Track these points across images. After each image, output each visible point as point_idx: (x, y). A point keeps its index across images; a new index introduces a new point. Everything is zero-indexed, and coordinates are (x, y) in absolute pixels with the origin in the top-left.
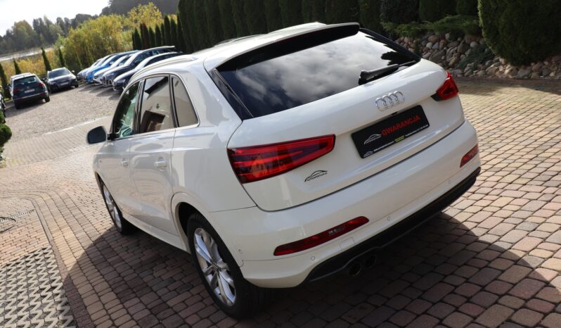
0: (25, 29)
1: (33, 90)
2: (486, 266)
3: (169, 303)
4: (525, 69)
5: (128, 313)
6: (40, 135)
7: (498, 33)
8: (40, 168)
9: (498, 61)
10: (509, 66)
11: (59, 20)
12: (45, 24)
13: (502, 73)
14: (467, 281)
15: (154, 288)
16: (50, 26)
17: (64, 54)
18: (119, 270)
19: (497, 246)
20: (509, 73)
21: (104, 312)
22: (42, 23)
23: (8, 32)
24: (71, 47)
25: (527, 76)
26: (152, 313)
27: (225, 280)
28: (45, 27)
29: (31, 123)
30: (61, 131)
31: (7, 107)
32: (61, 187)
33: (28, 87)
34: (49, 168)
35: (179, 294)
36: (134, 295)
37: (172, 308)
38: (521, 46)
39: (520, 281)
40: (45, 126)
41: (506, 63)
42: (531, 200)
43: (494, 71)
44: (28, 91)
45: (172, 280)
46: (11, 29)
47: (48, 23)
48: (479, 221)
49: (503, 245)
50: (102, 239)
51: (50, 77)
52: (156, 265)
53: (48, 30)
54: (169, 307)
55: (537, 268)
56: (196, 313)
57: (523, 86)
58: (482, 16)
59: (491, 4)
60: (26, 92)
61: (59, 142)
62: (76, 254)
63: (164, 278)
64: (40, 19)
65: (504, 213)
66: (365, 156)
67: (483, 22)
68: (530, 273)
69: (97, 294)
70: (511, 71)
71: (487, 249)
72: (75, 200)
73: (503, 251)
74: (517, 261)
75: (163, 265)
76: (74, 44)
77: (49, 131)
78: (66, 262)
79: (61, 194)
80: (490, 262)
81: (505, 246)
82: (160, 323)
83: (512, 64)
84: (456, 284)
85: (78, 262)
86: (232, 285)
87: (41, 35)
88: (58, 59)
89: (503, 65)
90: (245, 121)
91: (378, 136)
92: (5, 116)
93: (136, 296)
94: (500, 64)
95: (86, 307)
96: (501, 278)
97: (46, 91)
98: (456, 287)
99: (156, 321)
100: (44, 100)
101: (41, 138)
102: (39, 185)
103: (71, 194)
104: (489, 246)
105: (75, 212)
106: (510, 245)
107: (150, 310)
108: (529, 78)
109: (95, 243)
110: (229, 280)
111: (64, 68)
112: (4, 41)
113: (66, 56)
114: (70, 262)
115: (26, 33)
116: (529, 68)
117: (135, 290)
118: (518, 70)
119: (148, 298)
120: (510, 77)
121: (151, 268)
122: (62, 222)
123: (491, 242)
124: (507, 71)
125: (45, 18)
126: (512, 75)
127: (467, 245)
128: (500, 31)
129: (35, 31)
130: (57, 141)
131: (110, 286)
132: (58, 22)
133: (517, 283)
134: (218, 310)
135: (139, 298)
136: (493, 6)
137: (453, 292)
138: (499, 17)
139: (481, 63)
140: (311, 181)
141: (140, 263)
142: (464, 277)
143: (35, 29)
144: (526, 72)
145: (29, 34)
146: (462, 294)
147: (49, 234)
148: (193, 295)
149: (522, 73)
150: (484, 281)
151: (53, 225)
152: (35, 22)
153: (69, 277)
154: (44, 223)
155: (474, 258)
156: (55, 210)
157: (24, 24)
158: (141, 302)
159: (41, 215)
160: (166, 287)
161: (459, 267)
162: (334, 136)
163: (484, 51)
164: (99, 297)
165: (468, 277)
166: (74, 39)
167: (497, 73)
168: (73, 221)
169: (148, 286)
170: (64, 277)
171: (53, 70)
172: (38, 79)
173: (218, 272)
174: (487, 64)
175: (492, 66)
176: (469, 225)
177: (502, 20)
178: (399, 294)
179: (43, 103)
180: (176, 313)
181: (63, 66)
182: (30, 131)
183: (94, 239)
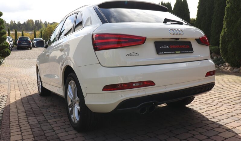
0: (31, 23)
1: (26, 43)
2: (212, 130)
3: (49, 121)
4: (237, 69)
5: (28, 121)
6: (23, 60)
7: (227, 52)
8: (17, 70)
9: (225, 65)
10: (230, 67)
11: (46, 22)
12: (40, 23)
13: (226, 69)
14: (201, 134)
15: (45, 115)
16: (42, 24)
17: (43, 34)
18: (32, 106)
19: (218, 123)
20: (229, 70)
21: (17, 119)
22: (38, 22)
23: (24, 23)
24: (47, 31)
25: (238, 71)
26: (39, 123)
27: (77, 108)
28: (39, 24)
29: (21, 55)
30: (32, 60)
31: (13, 48)
32: (23, 77)
33: (24, 42)
34: (21, 70)
35: (55, 118)
36: (34, 116)
37: (49, 123)
38: (236, 58)
39: (230, 138)
40: (26, 57)
41: (229, 66)
42: (236, 110)
43: (223, 68)
44: (24, 43)
45: (55, 113)
46: (26, 22)
47: (41, 22)
48: (209, 113)
49: (221, 123)
50: (31, 96)
51: (35, 41)
52: (50, 107)
53: (40, 25)
54: (48, 122)
55: (239, 134)
56: (60, 126)
57: (235, 75)
58: (221, 43)
59: (226, 38)
60: (23, 43)
61: (30, 63)
62: (16, 99)
63: (51, 112)
64: (38, 21)
65: (222, 112)
66: (159, 53)
67: (221, 46)
68: (235, 135)
69: (18, 112)
70: (231, 69)
71: (212, 123)
72: (26, 82)
73: (221, 125)
74: (228, 130)
75: (53, 108)
76: (48, 30)
77: (27, 59)
78: (10, 101)
79: (21, 79)
80: (213, 128)
81: (223, 124)
82: (40, 127)
83: (232, 66)
84: (195, 134)
85: (16, 101)
86: (79, 110)
87: (37, 27)
88: (40, 35)
89: (227, 67)
90: (104, 24)
91: (168, 47)
92: (11, 51)
93: (35, 116)
94: (226, 66)
95: (10, 116)
96: (218, 135)
97: (31, 45)
98: (194, 135)
99: (39, 126)
100: (29, 49)
101: (22, 61)
102: (14, 75)
103: (26, 80)
104: (214, 123)
105: (25, 86)
106: (225, 124)
107: (39, 122)
108: (239, 72)
109: (27, 97)
110: (79, 107)
111: (42, 38)
112: (22, 26)
113: (44, 34)
114: (12, 100)
115: (31, 25)
116: (239, 68)
117: (35, 114)
118: (234, 69)
119: (40, 118)
120: (230, 71)
121: (47, 108)
122: (17, 87)
123: (215, 121)
124: (228, 69)
125: (40, 20)
126: (231, 71)
127: (202, 121)
128: (228, 50)
129: (35, 25)
130: (28, 63)
131: (25, 111)
132: (45, 23)
133: (228, 138)
134: (71, 127)
135: (36, 117)
136: (226, 39)
137: (192, 137)
138: (229, 44)
139: (217, 65)
140: (130, 56)
141: (43, 106)
142: (199, 132)
143: (35, 24)
144: (238, 70)
145: (32, 25)
146: (197, 138)
147: (9, 90)
148: (61, 120)
149: (235, 70)
150: (210, 135)
151: (12, 88)
152: (36, 21)
153: (9, 105)
154: (9, 87)
155: (205, 126)
156: (16, 84)
157: (32, 21)
158: (36, 118)
159: (9, 84)
160: (51, 115)
161: (197, 128)
162: (146, 38)
163: (219, 60)
164: (18, 114)
165: (201, 132)
166: (49, 29)
167: (224, 70)
168: (22, 88)
169: (42, 114)
170: (7, 105)
171: (37, 38)
172: (29, 39)
173: (75, 104)
174: (220, 65)
175: (222, 66)
176: (204, 114)
177: (230, 45)
178: (163, 134)
179: (28, 49)
180: (50, 125)
181: (41, 37)
182: (19, 57)
183: (27, 95)
